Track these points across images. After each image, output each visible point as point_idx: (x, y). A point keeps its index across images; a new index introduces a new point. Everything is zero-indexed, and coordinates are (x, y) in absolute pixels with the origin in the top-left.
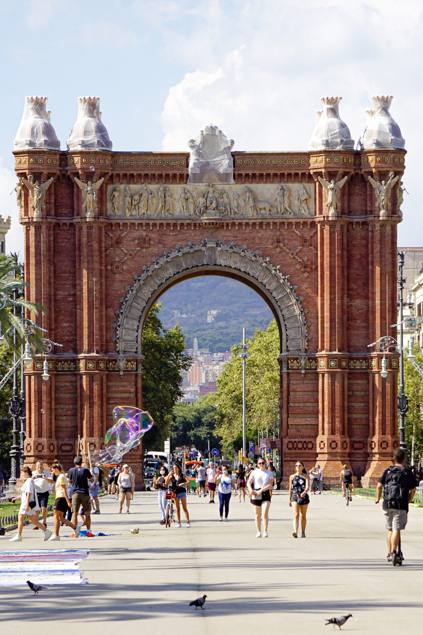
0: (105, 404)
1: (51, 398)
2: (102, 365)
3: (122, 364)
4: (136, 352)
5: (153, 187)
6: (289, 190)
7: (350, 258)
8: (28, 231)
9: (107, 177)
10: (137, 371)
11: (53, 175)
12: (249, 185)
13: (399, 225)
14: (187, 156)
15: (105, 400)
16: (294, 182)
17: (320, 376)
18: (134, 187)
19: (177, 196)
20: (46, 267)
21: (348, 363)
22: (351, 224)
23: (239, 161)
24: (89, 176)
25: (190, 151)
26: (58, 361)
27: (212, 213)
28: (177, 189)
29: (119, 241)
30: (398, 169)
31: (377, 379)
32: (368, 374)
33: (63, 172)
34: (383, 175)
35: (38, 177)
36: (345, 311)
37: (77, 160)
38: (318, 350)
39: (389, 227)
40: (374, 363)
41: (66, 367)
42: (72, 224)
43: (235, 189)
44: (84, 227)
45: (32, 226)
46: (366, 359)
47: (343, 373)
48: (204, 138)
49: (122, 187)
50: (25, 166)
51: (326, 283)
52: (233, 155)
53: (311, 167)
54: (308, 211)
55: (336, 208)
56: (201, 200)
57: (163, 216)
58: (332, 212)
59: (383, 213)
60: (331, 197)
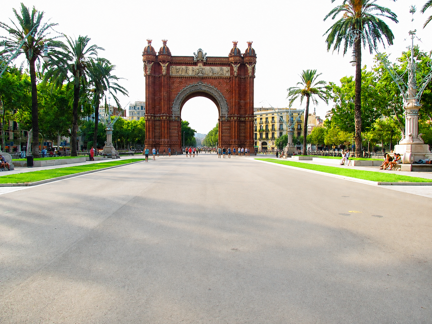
0: (169, 130)
1: (153, 127)
2: (168, 118)
3: (174, 118)
4: (178, 115)
5: (184, 67)
6: (223, 68)
7: (240, 88)
8: (146, 78)
9: (170, 63)
10: (178, 120)
11: (153, 61)
12: (211, 67)
13: (255, 79)
14: (193, 57)
15: (168, 128)
16: (224, 66)
17: (231, 122)
18: (178, 67)
19: (190, 70)
20: (151, 89)
21: (240, 118)
22: (241, 78)
23: (208, 59)
24: (164, 62)
25: (194, 56)
26: (155, 117)
27: (200, 74)
28: (190, 68)
29: (173, 83)
30: (255, 62)
31: (248, 123)
32: (245, 122)
33: (157, 62)
34: (250, 63)
35: (149, 62)
36: (239, 103)
37: (160, 57)
38: (231, 115)
39: (252, 79)
40: (247, 118)
41: (157, 118)
42: (160, 77)
43: (207, 68)
44: (163, 77)
45: (147, 77)
46: (245, 117)
47: (238, 121)
48: (198, 52)
49: (174, 67)
50: (145, 58)
51: (234, 95)
52: (207, 57)
53: (230, 61)
54: (228, 75)
55: (237, 73)
56: (197, 71)
57: (186, 75)
58: (235, 74)
59: (250, 74)
60: (235, 69)
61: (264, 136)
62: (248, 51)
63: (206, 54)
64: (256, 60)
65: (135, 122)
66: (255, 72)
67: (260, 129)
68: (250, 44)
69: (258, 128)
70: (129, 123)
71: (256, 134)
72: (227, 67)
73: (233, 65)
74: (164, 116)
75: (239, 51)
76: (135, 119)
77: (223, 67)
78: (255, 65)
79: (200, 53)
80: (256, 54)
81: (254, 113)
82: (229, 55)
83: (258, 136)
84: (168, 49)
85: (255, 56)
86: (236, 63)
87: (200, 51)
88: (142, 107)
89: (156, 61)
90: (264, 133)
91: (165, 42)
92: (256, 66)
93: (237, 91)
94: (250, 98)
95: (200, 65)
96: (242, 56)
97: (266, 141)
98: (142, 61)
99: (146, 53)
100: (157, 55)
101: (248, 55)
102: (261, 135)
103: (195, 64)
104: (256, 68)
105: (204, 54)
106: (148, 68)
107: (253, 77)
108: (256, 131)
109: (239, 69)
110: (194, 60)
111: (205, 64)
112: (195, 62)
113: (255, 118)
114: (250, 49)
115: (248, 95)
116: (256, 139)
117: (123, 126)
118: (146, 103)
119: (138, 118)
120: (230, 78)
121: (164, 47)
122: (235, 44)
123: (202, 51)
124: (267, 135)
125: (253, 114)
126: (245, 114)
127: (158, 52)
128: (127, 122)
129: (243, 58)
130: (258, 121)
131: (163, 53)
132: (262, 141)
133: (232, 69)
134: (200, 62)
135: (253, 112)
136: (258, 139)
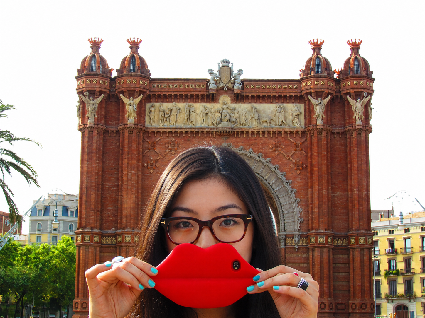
5: (181, 105)
6: (285, 108)
8: (83, 135)
9: (146, 95)
11: (104, 93)
13: (370, 135)
14: (207, 81)
16: (288, 103)
17: (310, 251)
19: (199, 113)
20: (95, 163)
21: (333, 241)
22: (333, 133)
23: (247, 85)
24: (131, 94)
25: (209, 77)
26: (102, 236)
27: (224, 124)
28: (199, 107)
29: (154, 145)
30: (369, 91)
31: (357, 253)
32: (348, 249)
33: (112, 95)
34: (358, 95)
35: (93, 93)
36: (330, 199)
37: (122, 82)
38: (309, 230)
39: (363, 135)
40: (353, 240)
41: (109, 241)
42: (118, 132)
43: (243, 107)
44: (126, 132)
45: (87, 131)
46: (347, 237)
47: (329, 248)
48: (220, 68)
49: (157, 105)
50: (83, 86)
51: (315, 177)
52: (242, 81)
53: (303, 89)
54: (299, 124)
55: (323, 119)
56: (218, 115)
57: (188, 126)
58: (320, 122)
59: (359, 122)
60: (318, 110)
61: (401, 289)
62: (351, 65)
63: (240, 72)
64: (373, 88)
65: (47, 251)
66: (371, 118)
67: (387, 268)
68: (355, 47)
69: (384, 267)
70: (29, 251)
71: (378, 282)
72: (298, 104)
73: (313, 101)
74: (128, 233)
75: (327, 64)
76: (46, 240)
77: (285, 105)
78: (369, 101)
79: (226, 71)
80: (372, 72)
81: (374, 224)
82: (300, 75)
83: (385, 288)
84: (142, 61)
85: (369, 77)
86: (318, 95)
87: (225, 65)
88: (65, 210)
89: (110, 91)
90: (400, 279)
91: (135, 46)
92: (372, 102)
93: (324, 169)
94: (360, 184)
95: (225, 99)
96: (336, 76)
97: (405, 302)
98: (76, 92)
99: (85, 72)
100: (113, 76)
101: (351, 74)
102: (392, 284)
103: (212, 98)
104: (372, 106)
105: (235, 72)
106: (89, 109)
107: (367, 129)
108: (378, 273)
109: (329, 109)
110: (210, 87)
111: (238, 98)
112: (213, 94)
113: (375, 238)
114: (356, 58)
115: (354, 177)
116: (378, 296)
117: (14, 260)
118: (81, 198)
119: (55, 238)
120: (304, 133)
121: (133, 56)
122: (317, 47)
123: (230, 65)
124: (409, 284)
125: (369, 228)
126: (348, 229)
127: (117, 71)
128: (24, 249)
129: (338, 82)
130: (383, 247)
131: (129, 71)
132: (397, 302)
133: (309, 111)
134: (226, 93)
135: (369, 221)
136: (383, 296)
